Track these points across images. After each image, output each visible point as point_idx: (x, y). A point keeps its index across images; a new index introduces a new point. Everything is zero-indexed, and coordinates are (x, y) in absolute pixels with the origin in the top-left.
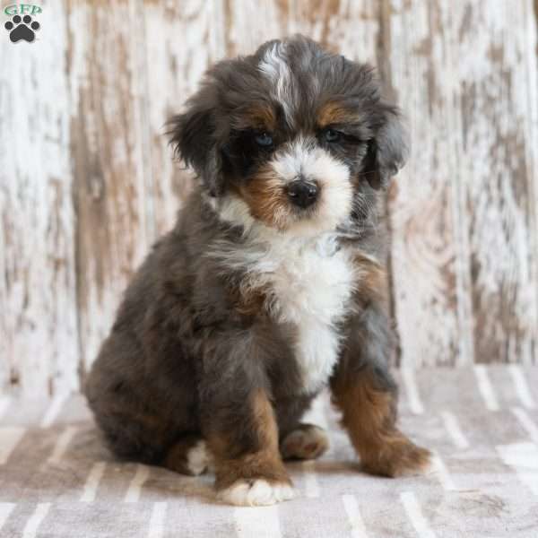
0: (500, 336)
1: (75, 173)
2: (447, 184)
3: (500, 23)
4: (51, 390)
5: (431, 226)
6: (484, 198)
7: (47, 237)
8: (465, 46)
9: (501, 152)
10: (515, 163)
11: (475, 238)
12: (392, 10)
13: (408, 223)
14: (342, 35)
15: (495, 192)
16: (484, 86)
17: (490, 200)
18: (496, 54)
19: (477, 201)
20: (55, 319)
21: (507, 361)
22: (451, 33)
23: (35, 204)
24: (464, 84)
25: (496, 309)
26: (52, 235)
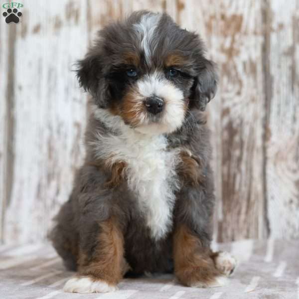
5: (291, 156)
12: (272, 30)
13: (277, 155)
14: (242, 44)
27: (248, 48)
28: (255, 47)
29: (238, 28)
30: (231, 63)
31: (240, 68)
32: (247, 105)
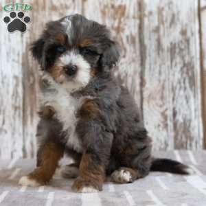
0: (184, 139)
1: (24, 74)
2: (164, 81)
3: (185, 21)
4: (12, 156)
5: (158, 97)
6: (178, 87)
7: (12, 98)
8: (172, 30)
9: (185, 69)
10: (190, 74)
11: (175, 102)
12: (145, 15)
13: (149, 96)
14: (125, 24)
15: (182, 84)
16: (179, 45)
17: (181, 87)
18: (183, 33)
19: (176, 88)
20: (14, 129)
21: (186, 148)
22: (167, 24)
23: (8, 85)
24: (171, 43)
25: (182, 129)
26: (14, 97)
27: (130, 27)
28: (135, 26)
29: (123, 14)
30: (118, 37)
31: (125, 40)
32: (130, 63)
